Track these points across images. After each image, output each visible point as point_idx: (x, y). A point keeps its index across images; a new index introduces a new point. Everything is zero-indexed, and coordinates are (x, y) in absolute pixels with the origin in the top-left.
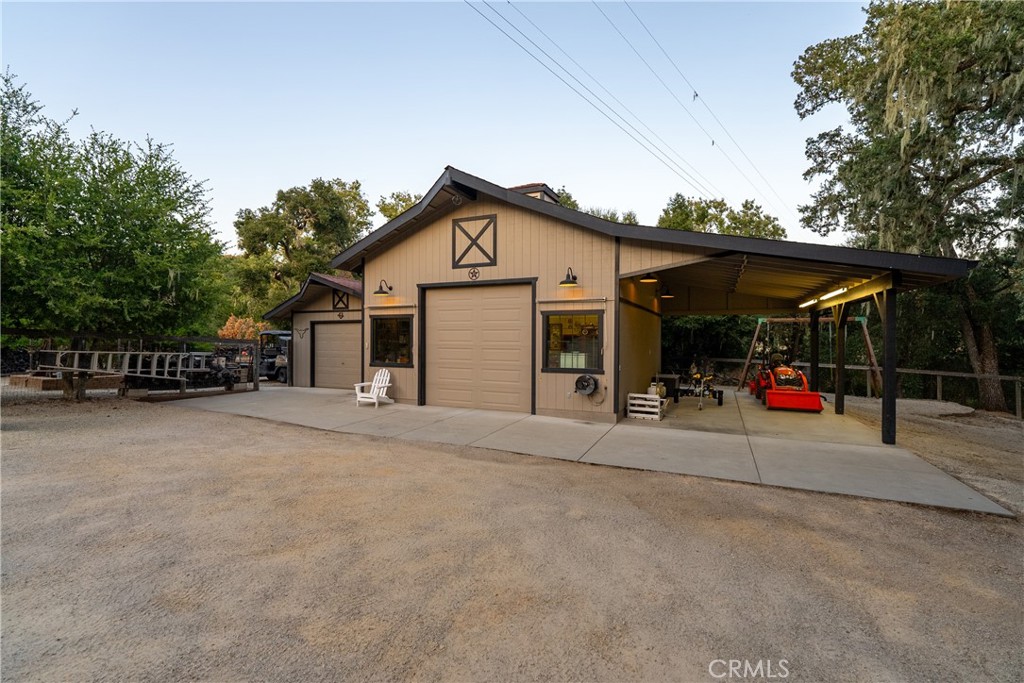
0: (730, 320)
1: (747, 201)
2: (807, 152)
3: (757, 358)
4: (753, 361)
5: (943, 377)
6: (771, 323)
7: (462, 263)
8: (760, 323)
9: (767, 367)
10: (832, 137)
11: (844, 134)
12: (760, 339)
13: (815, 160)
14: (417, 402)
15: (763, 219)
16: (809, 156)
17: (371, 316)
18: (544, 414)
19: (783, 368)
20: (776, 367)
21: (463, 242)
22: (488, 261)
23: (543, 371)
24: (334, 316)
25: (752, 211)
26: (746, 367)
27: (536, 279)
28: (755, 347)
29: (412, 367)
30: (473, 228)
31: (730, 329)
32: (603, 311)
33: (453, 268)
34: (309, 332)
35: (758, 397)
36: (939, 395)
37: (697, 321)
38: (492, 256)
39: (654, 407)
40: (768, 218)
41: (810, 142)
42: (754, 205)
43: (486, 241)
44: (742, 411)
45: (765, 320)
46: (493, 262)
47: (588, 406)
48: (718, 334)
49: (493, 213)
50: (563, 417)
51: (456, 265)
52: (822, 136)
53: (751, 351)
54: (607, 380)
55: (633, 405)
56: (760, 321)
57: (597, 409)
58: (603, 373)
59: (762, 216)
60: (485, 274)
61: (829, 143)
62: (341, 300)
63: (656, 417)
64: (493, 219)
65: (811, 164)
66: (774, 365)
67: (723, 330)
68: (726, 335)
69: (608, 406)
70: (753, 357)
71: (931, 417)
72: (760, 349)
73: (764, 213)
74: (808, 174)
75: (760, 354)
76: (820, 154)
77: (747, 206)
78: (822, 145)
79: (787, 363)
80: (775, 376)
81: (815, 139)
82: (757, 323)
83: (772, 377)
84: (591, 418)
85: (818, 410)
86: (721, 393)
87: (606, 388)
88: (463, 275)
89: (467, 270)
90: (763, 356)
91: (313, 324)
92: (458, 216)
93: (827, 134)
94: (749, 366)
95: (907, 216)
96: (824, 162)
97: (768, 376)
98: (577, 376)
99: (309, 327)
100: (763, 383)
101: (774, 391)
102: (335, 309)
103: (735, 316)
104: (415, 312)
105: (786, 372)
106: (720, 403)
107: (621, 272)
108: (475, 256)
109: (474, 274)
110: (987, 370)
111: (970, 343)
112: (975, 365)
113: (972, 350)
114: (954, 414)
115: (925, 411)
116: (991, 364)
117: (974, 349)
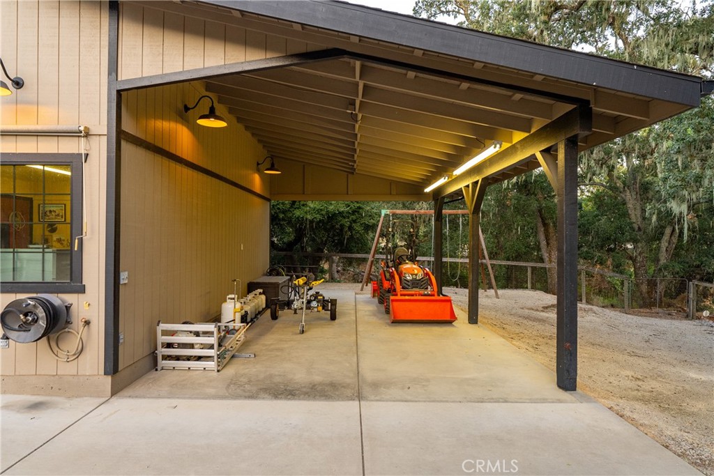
0: (354, 212)
3: (381, 253)
4: (377, 256)
5: (532, 267)
6: (394, 215)
8: (383, 215)
9: (390, 264)
12: (382, 235)
19: (407, 266)
20: (400, 264)
26: (369, 263)
28: (378, 242)
31: (355, 221)
32: (82, 157)
35: (381, 301)
36: (529, 285)
37: (319, 211)
44: (360, 328)
45: (388, 212)
47: (48, 365)
48: (342, 226)
53: (374, 245)
54: (90, 304)
55: (169, 345)
56: (383, 212)
57: (68, 369)
58: (82, 290)
63: (212, 365)
66: (399, 262)
67: (346, 222)
68: (350, 228)
69: (92, 360)
70: (377, 252)
72: (383, 245)
75: (383, 249)
79: (412, 259)
80: (400, 275)
82: (380, 216)
83: (397, 277)
86: (334, 302)
87: (87, 323)
90: (387, 251)
94: (372, 262)
97: (392, 276)
100: (387, 285)
101: (399, 297)
103: (359, 208)
105: (411, 270)
106: (333, 317)
107: (121, 76)
110: (553, 260)
111: (542, 237)
112: (546, 256)
113: (543, 243)
114: (553, 306)
115: (530, 304)
116: (555, 254)
117: (545, 242)
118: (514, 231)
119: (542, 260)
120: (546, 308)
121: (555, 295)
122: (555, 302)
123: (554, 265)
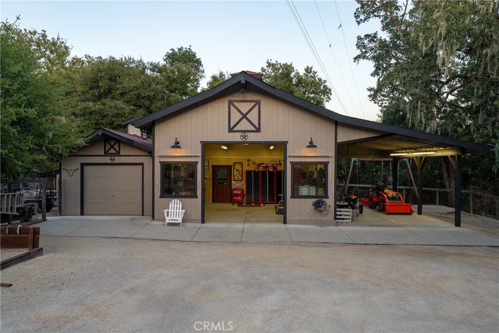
1: (308, 67)
2: (357, 45)
7: (235, 129)
8: (353, 161)
10: (372, 38)
11: (379, 37)
13: (361, 50)
14: (200, 221)
15: (317, 80)
16: (358, 47)
17: (160, 162)
18: (292, 223)
20: (384, 190)
21: (235, 116)
22: (253, 129)
23: (291, 197)
24: (107, 160)
25: (311, 74)
27: (287, 142)
29: (197, 197)
30: (244, 107)
32: (328, 162)
33: (229, 132)
34: (79, 171)
36: (437, 202)
38: (257, 126)
39: (348, 215)
40: (320, 80)
41: (359, 38)
42: (312, 70)
43: (253, 116)
45: (356, 159)
46: (258, 130)
47: (319, 217)
49: (259, 99)
50: (304, 224)
51: (231, 130)
52: (367, 36)
54: (330, 201)
56: (353, 159)
57: (324, 218)
58: (328, 198)
59: (317, 78)
60: (253, 137)
61: (370, 41)
62: (112, 147)
63: (349, 221)
64: (258, 103)
65: (358, 52)
69: (331, 216)
71: (444, 214)
73: (318, 77)
74: (357, 58)
76: (364, 47)
77: (308, 70)
78: (366, 42)
81: (362, 37)
83: (385, 196)
84: (322, 224)
85: (410, 213)
87: (329, 206)
88: (236, 137)
89: (239, 134)
91: (83, 165)
92: (231, 99)
93: (370, 36)
95: (430, 103)
96: (366, 52)
98: (315, 200)
99: (79, 167)
102: (106, 154)
104: (199, 160)
107: (338, 142)
108: (244, 125)
109: (244, 137)
110: (452, 186)
111: (444, 171)
112: (447, 184)
113: (445, 175)
114: (452, 212)
115: (439, 211)
116: (453, 183)
117: (446, 175)
118: (426, 167)
119: (444, 187)
120: (449, 213)
121: (452, 207)
122: (454, 211)
123: (453, 190)
